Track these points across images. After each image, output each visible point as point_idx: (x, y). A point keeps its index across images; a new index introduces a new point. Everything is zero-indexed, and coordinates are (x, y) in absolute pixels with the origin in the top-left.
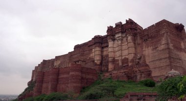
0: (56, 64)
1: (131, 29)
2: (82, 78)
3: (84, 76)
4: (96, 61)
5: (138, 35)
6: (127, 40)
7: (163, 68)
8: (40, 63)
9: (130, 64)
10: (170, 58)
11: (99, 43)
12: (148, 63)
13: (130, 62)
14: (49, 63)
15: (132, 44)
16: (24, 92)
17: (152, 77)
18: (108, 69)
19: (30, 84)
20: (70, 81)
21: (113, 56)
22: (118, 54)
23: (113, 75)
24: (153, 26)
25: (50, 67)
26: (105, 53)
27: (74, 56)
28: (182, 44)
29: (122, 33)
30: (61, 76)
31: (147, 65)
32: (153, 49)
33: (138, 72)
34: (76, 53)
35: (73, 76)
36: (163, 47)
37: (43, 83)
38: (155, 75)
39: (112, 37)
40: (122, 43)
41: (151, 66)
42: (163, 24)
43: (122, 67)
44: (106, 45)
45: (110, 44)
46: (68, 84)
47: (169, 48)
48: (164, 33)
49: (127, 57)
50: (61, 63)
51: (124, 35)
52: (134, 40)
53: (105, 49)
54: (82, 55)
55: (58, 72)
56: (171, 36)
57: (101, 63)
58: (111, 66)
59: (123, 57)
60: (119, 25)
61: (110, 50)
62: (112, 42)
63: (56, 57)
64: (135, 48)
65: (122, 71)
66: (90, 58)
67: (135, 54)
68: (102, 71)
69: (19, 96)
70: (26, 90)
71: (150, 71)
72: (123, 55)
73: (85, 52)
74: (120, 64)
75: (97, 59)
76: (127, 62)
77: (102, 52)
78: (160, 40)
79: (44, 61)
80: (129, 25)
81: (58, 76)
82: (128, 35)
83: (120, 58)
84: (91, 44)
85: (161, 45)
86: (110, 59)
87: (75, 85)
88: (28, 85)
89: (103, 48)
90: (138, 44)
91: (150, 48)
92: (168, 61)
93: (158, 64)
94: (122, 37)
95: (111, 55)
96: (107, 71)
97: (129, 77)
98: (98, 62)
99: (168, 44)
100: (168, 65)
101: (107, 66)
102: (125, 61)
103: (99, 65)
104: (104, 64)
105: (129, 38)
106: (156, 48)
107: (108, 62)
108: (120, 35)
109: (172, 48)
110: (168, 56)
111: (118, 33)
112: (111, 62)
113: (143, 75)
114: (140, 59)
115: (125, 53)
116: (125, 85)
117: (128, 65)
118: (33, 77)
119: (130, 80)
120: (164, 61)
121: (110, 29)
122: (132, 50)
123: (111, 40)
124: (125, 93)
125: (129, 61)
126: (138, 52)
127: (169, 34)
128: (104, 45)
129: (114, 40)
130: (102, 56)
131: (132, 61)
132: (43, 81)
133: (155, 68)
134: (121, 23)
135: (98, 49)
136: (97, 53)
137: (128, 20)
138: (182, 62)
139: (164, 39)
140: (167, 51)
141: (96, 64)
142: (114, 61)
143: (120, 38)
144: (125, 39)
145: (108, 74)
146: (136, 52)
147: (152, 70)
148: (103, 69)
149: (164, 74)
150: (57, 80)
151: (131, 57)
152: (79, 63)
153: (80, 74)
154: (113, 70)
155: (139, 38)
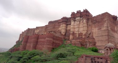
0: (36, 32)
1: (86, 15)
2: (53, 42)
3: (54, 41)
4: (62, 33)
5: (90, 20)
6: (83, 22)
7: (103, 41)
8: (26, 30)
9: (83, 37)
10: (108, 35)
11: (65, 21)
12: (94, 37)
13: (84, 36)
14: (32, 30)
15: (86, 25)
16: (13, 47)
17: (96, 46)
18: (69, 38)
19: (18, 42)
20: (45, 43)
21: (73, 31)
22: (76, 30)
23: (72, 42)
24: (100, 15)
25: (32, 33)
26: (68, 28)
27: (48, 28)
28: (116, 28)
29: (81, 17)
30: (40, 40)
31: (94, 39)
32: (98, 29)
33: (88, 42)
34: (50, 26)
35: (47, 40)
36: (104, 28)
37: (27, 43)
38: (98, 45)
39: (74, 19)
40: (80, 23)
41: (96, 39)
42: (106, 15)
43: (78, 38)
44: (69, 23)
45: (72, 23)
46: (44, 45)
47: (108, 30)
48: (106, 21)
49: (82, 32)
50: (40, 32)
51: (81, 19)
52: (87, 22)
53: (69, 26)
54: (54, 28)
55: (38, 37)
56: (110, 22)
57: (65, 34)
58: (71, 37)
59: (80, 32)
60: (79, 12)
61: (72, 27)
62: (74, 22)
63: (37, 27)
64: (88, 27)
65: (78, 41)
66: (58, 30)
67: (87, 31)
68: (65, 39)
69: (10, 49)
70: (15, 46)
71: (95, 42)
72: (80, 31)
73: (56, 26)
74: (77, 36)
75: (63, 31)
76: (82, 36)
77: (67, 27)
78: (103, 24)
79: (29, 29)
80: (85, 13)
81: (38, 40)
82: (84, 19)
83: (78, 32)
84: (60, 22)
85: (103, 27)
86: (71, 33)
87: (48, 46)
88: (16, 43)
89: (67, 25)
90: (90, 25)
91: (97, 28)
92: (107, 37)
93: (101, 38)
94: (80, 19)
95: (72, 30)
96: (69, 40)
97: (82, 45)
98: (64, 34)
99: (108, 27)
100: (107, 40)
101: (69, 36)
102: (80, 34)
103: (64, 35)
104: (67, 35)
105: (85, 21)
106: (100, 29)
107: (70, 34)
108: (79, 18)
109: (110, 30)
110: (107, 34)
111: (78, 17)
112: (72, 34)
113: (91, 45)
114: (90, 34)
115: (81, 29)
116: (80, 50)
117: (82, 37)
118: (20, 38)
119: (83, 47)
120: (105, 37)
121: (73, 14)
122: (86, 28)
123: (73, 21)
124: (81, 55)
125: (83, 34)
126: (89, 30)
127: (109, 21)
128: (68, 23)
129: (75, 21)
130: (66, 30)
131: (85, 35)
132: (27, 41)
133: (98, 41)
134: (80, 11)
135: (64, 25)
136: (64, 28)
137: (85, 9)
138: (115, 39)
139: (105, 24)
140: (107, 31)
141: (62, 35)
142: (74, 34)
143: (79, 20)
144: (82, 21)
145: (69, 42)
146: (88, 30)
147: (97, 42)
148: (66, 38)
149: (104, 45)
150: (37, 42)
151: (84, 33)
152: (52, 33)
153: (52, 40)
154: (72, 40)
155: (90, 21)
